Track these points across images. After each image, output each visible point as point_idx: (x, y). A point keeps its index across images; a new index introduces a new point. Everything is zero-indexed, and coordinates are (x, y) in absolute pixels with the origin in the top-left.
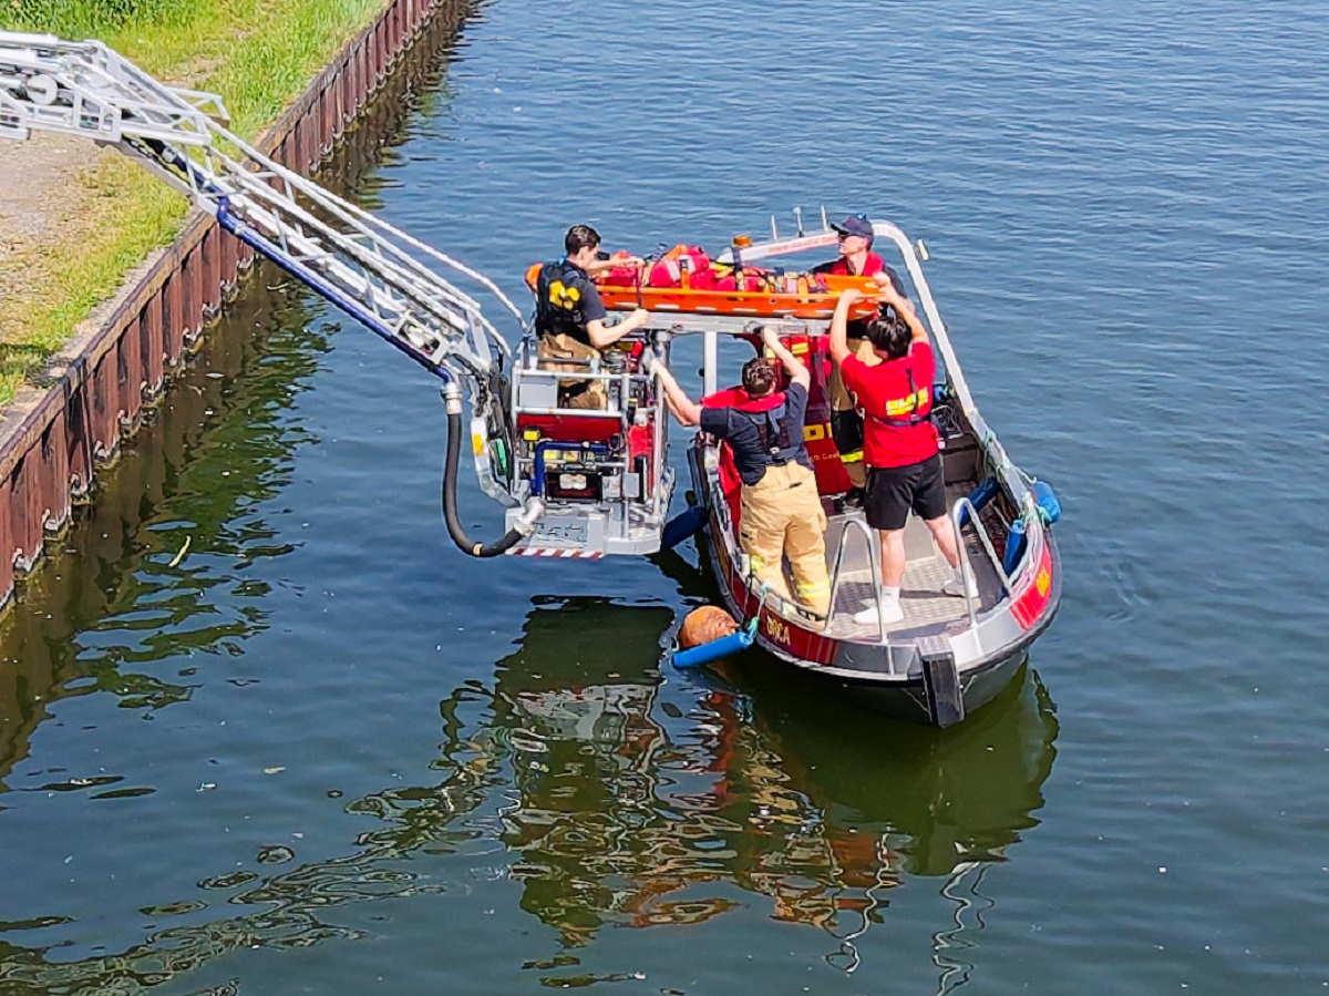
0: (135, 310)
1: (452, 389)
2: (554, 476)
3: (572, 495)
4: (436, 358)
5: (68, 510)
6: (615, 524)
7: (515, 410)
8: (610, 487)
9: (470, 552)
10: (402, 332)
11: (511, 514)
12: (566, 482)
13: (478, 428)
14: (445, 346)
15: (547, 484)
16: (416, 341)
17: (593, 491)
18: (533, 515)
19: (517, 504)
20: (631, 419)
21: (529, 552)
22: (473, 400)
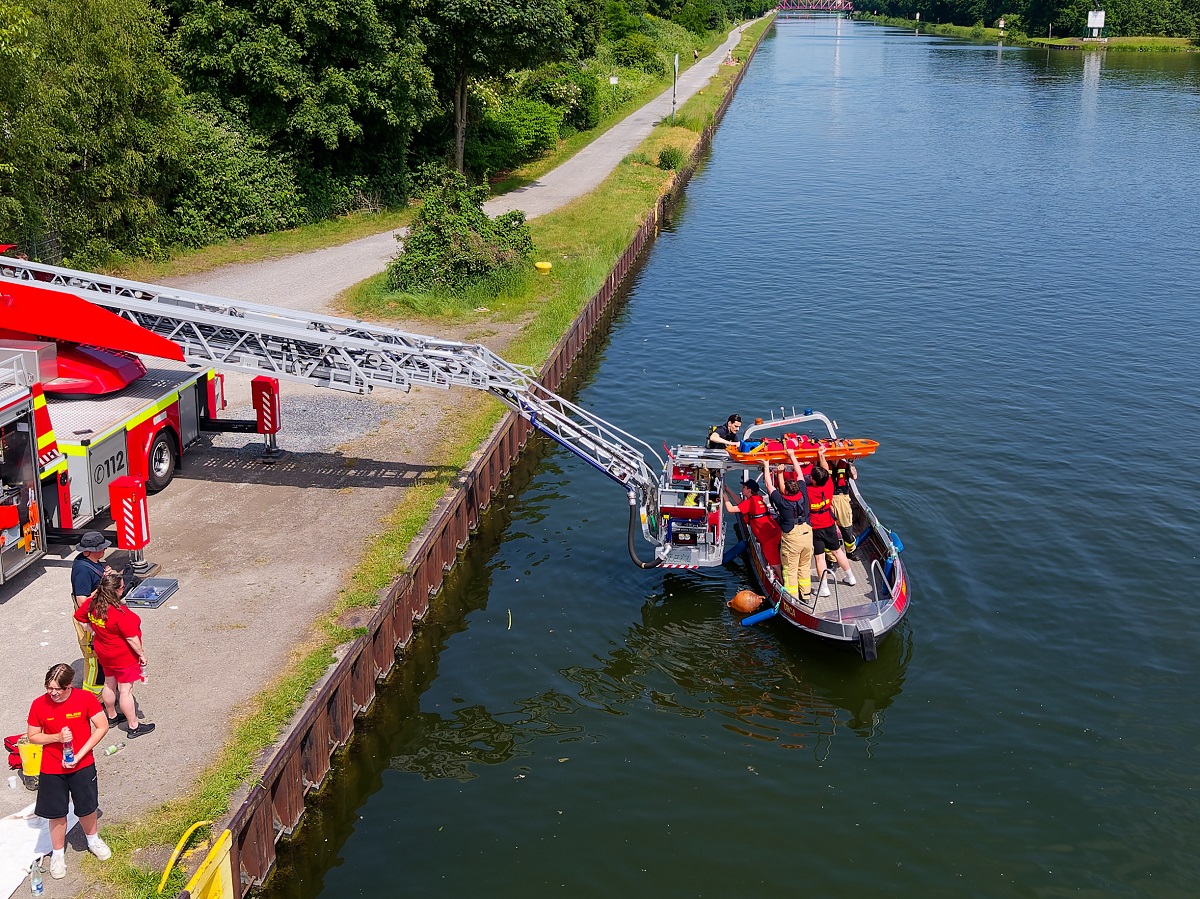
0: (497, 443)
1: (632, 494)
2: (676, 534)
3: (684, 542)
4: (625, 481)
5: (467, 538)
6: (703, 553)
7: (660, 506)
8: (701, 538)
9: (640, 566)
10: (610, 470)
11: (658, 549)
12: (681, 537)
13: (643, 511)
14: (629, 476)
15: (673, 538)
16: (617, 474)
17: (693, 541)
18: (667, 551)
19: (660, 545)
20: (709, 509)
21: (666, 566)
22: (641, 498)
